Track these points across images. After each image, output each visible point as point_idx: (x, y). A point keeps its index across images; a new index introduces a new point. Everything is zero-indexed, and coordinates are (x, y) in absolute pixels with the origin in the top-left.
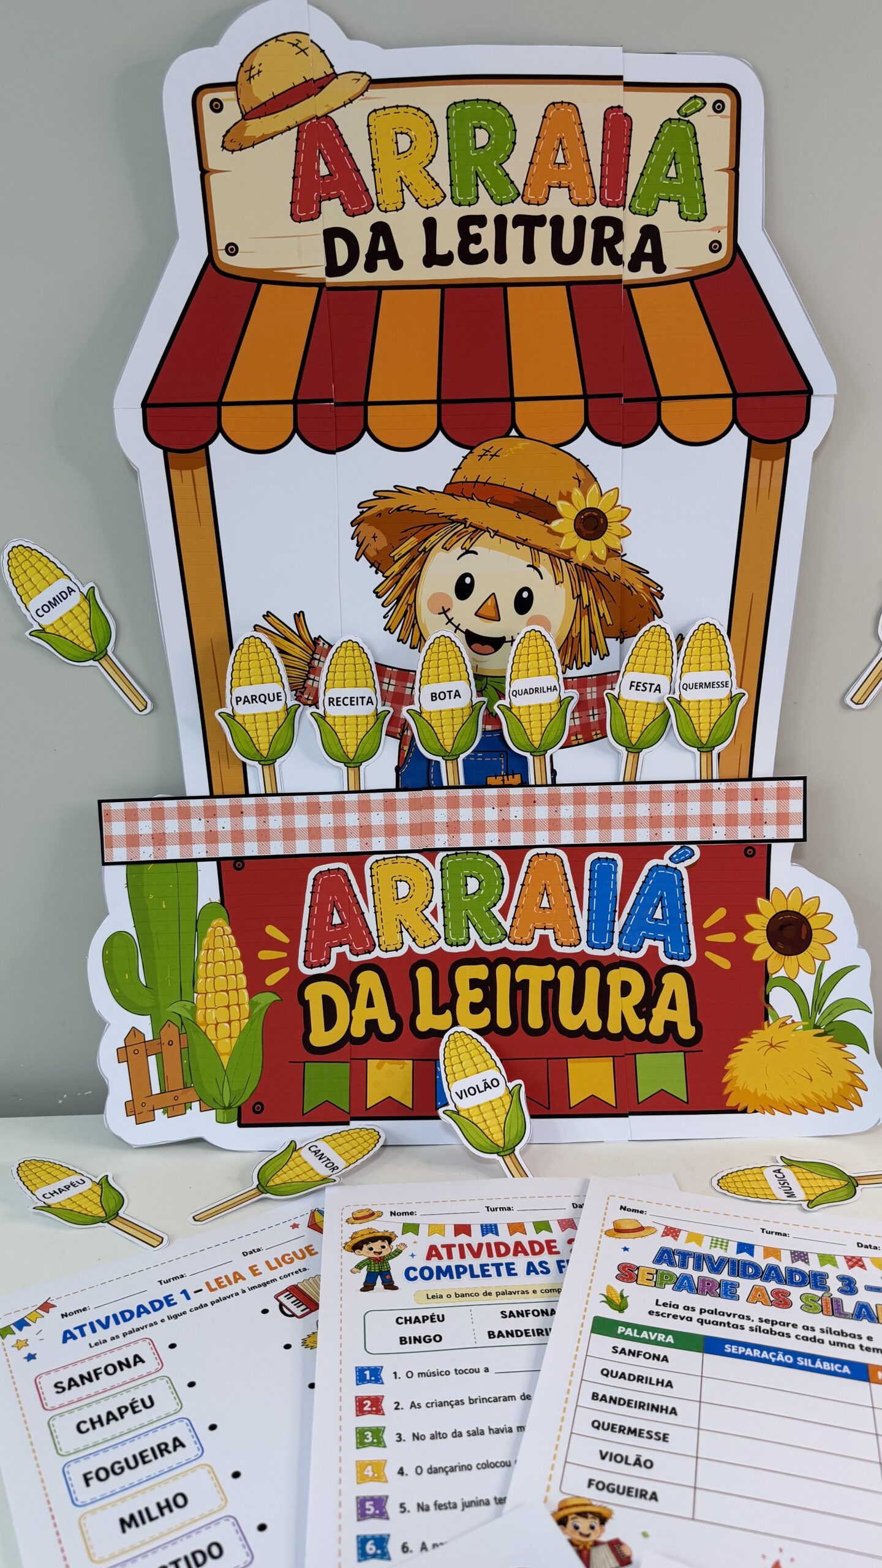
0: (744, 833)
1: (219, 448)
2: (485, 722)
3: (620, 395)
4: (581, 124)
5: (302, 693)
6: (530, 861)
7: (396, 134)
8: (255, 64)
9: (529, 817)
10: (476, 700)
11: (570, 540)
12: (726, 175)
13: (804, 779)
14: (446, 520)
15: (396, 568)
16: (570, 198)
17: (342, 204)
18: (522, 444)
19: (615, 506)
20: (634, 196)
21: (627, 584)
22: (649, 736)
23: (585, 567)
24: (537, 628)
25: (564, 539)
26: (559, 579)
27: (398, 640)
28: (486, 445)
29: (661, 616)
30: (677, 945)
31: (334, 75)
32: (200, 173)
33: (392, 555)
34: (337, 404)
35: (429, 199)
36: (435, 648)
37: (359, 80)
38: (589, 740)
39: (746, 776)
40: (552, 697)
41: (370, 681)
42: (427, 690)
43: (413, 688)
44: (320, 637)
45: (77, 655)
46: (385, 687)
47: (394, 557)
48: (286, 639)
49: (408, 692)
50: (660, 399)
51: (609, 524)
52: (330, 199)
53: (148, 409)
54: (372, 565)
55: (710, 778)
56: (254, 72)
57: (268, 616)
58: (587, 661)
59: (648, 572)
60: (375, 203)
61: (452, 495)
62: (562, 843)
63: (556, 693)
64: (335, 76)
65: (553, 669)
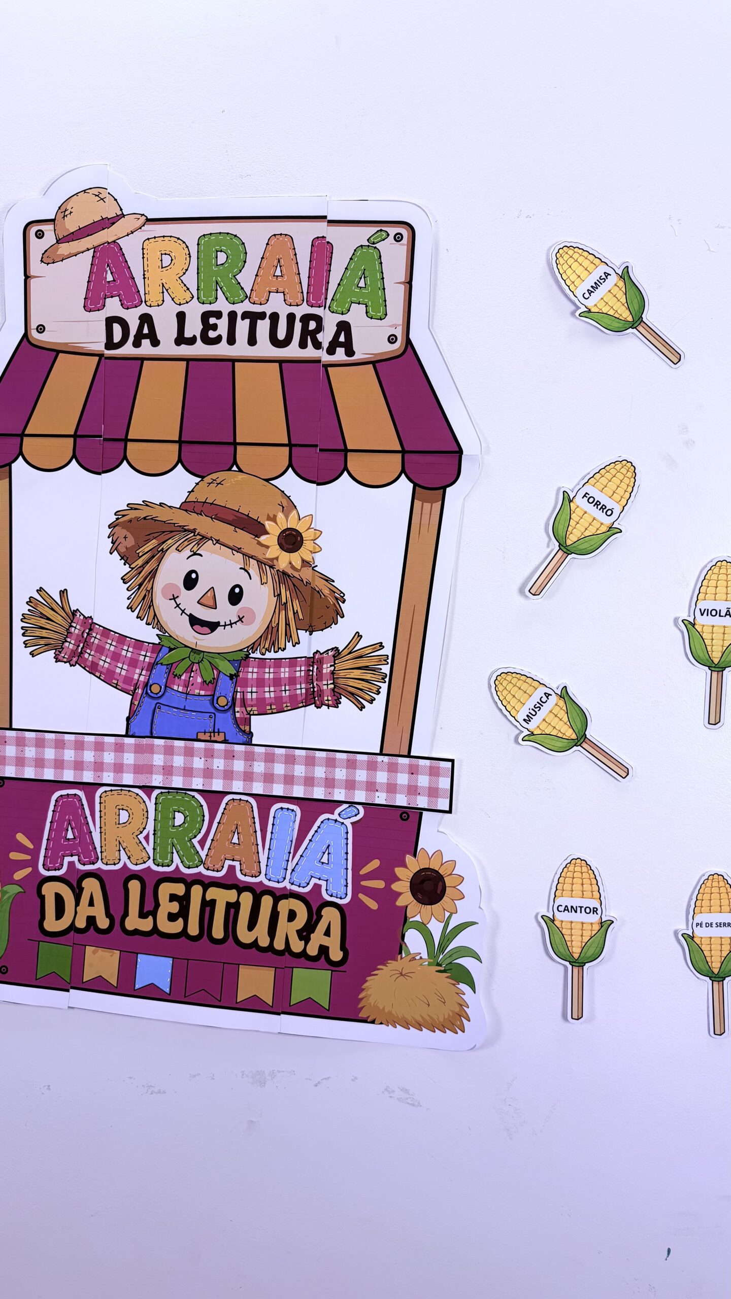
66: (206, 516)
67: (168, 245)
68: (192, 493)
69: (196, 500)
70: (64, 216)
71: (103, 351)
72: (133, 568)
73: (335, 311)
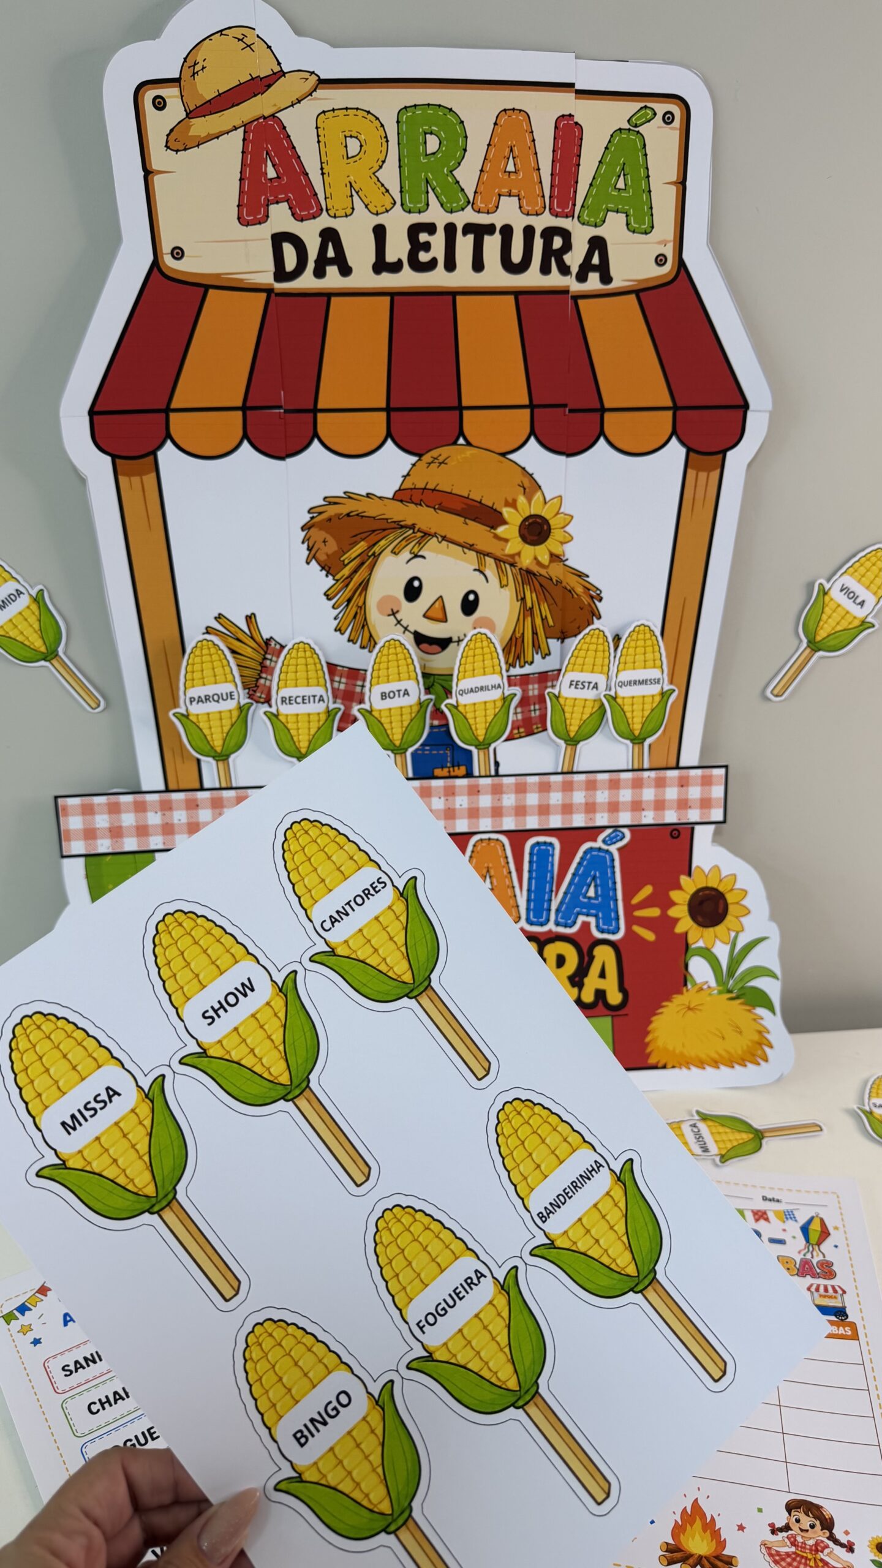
0: (671, 817)
1: (168, 454)
2: (433, 718)
3: (565, 406)
4: (532, 132)
5: (255, 691)
6: (474, 846)
7: (346, 137)
8: (199, 59)
9: (473, 806)
10: (424, 697)
11: (515, 545)
12: (673, 189)
13: (726, 767)
14: (395, 525)
15: (346, 572)
16: (520, 207)
17: (290, 208)
18: (470, 451)
19: (558, 513)
20: (583, 206)
21: (569, 588)
22: (586, 730)
23: (529, 572)
24: (483, 630)
25: (509, 544)
26: (504, 582)
27: (349, 640)
28: (434, 453)
29: (599, 617)
30: (608, 921)
31: (281, 73)
32: (143, 173)
33: (342, 559)
34: (286, 411)
35: (379, 206)
36: (385, 651)
37: (307, 79)
38: (530, 733)
39: (673, 763)
40: (496, 694)
41: (322, 681)
42: (377, 690)
43: (363, 686)
44: (271, 638)
45: (30, 656)
46: (336, 685)
47: (344, 561)
48: (238, 640)
49: (358, 689)
50: (603, 410)
51: (552, 531)
52: (277, 203)
53: (95, 417)
54: (323, 568)
55: (641, 767)
56: (198, 68)
57: (219, 618)
58: (530, 660)
59: (588, 576)
60: (324, 207)
61: (401, 501)
62: (505, 828)
63: (500, 691)
64: (283, 74)
65: (497, 669)
66: (427, 506)
67: (354, 123)
68: (408, 478)
69: (413, 487)
70: (194, 74)
71: (272, 285)
72: (337, 581)
73: (586, 223)
